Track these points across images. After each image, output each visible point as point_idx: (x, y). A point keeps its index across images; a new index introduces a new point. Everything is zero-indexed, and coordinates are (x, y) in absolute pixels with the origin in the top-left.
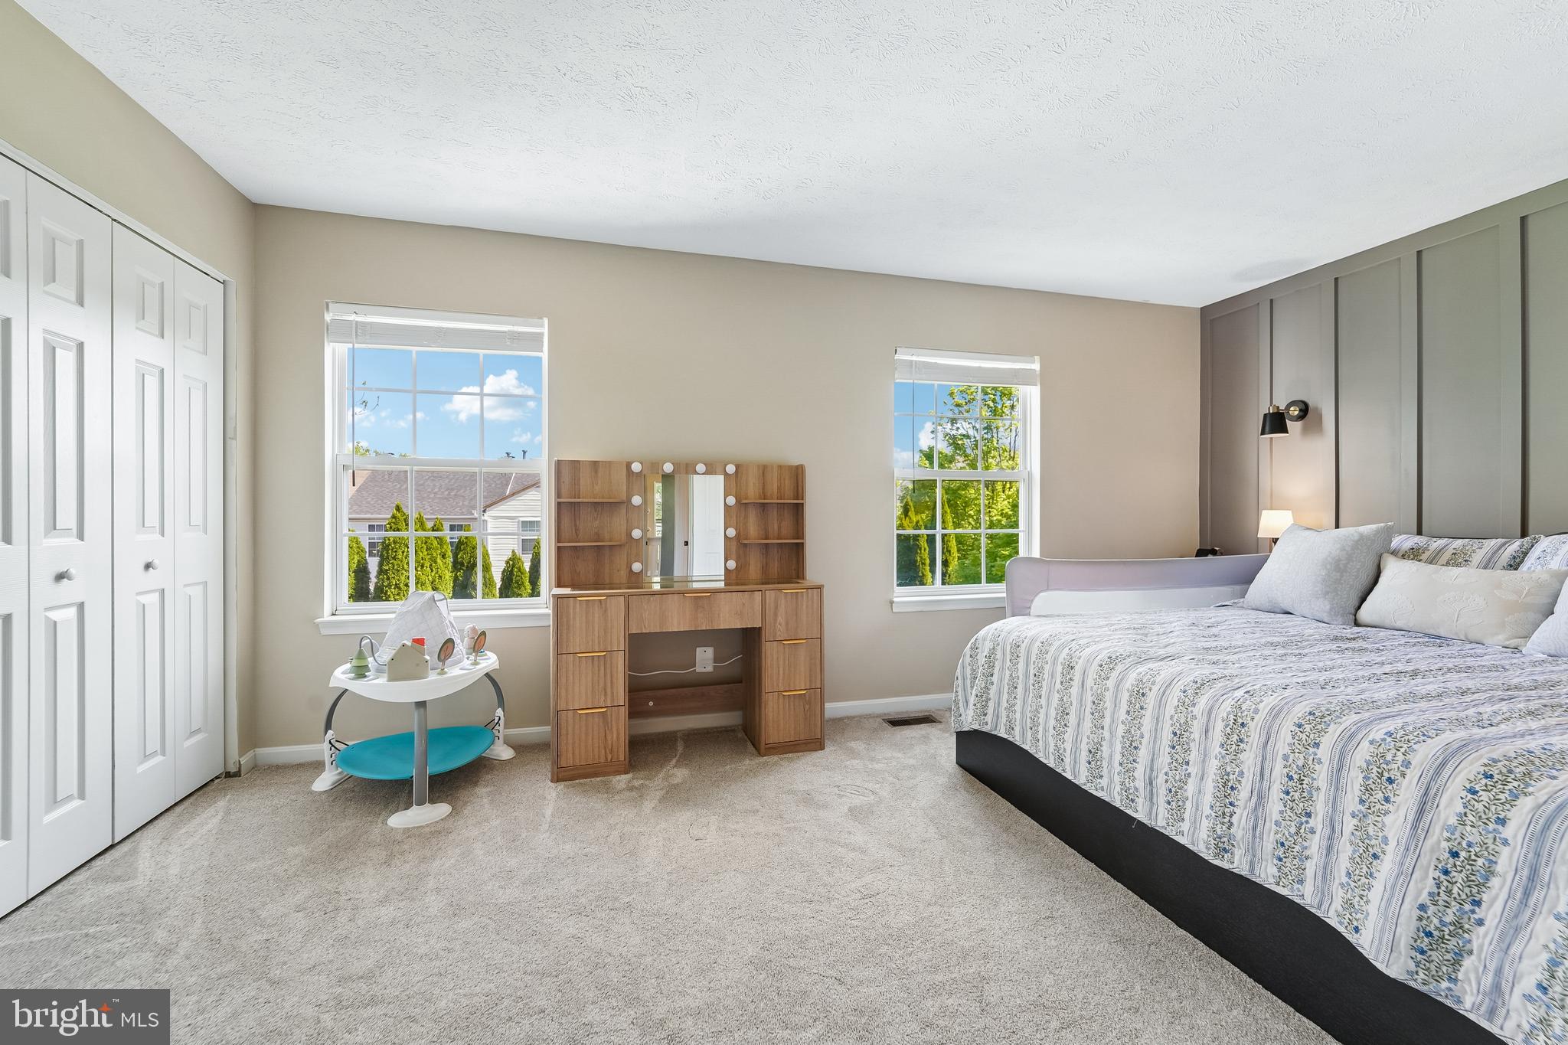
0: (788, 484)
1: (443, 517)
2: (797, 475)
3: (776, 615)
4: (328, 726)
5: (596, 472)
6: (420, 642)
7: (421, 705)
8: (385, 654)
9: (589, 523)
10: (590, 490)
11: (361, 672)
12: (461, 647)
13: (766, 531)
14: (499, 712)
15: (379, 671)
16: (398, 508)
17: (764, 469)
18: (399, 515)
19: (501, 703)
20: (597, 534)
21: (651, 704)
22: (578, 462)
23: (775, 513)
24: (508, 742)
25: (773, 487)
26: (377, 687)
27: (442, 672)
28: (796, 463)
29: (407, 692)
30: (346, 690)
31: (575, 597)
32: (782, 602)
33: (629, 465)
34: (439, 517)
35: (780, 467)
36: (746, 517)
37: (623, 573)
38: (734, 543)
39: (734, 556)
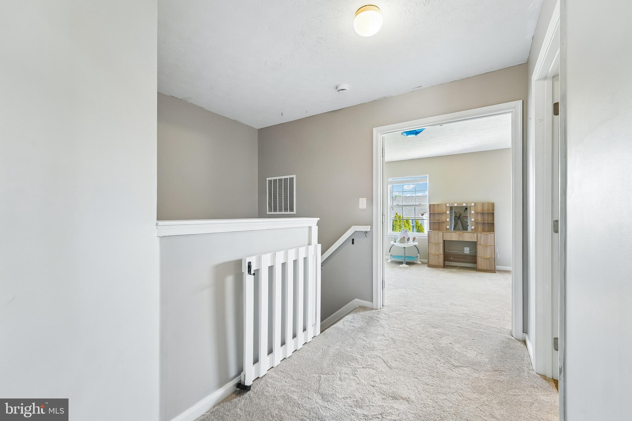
0: (491, 207)
1: (409, 217)
2: (493, 205)
3: (481, 239)
4: (390, 252)
5: (439, 206)
6: (404, 237)
7: (404, 248)
8: (399, 239)
9: (437, 217)
10: (437, 210)
11: (395, 242)
12: (411, 240)
13: (484, 219)
14: (418, 255)
15: (398, 242)
16: (396, 214)
17: (483, 204)
18: (397, 216)
19: (419, 253)
20: (439, 220)
21: (452, 258)
22: (435, 204)
23: (487, 215)
24: (420, 261)
25: (486, 208)
26: (398, 244)
27: (408, 243)
28: (493, 202)
29: (403, 245)
30: (394, 245)
31: (432, 232)
32: (483, 236)
33: (446, 205)
34: (408, 217)
35: (488, 203)
36: (478, 216)
37: (445, 228)
38: (474, 223)
39: (474, 225)
